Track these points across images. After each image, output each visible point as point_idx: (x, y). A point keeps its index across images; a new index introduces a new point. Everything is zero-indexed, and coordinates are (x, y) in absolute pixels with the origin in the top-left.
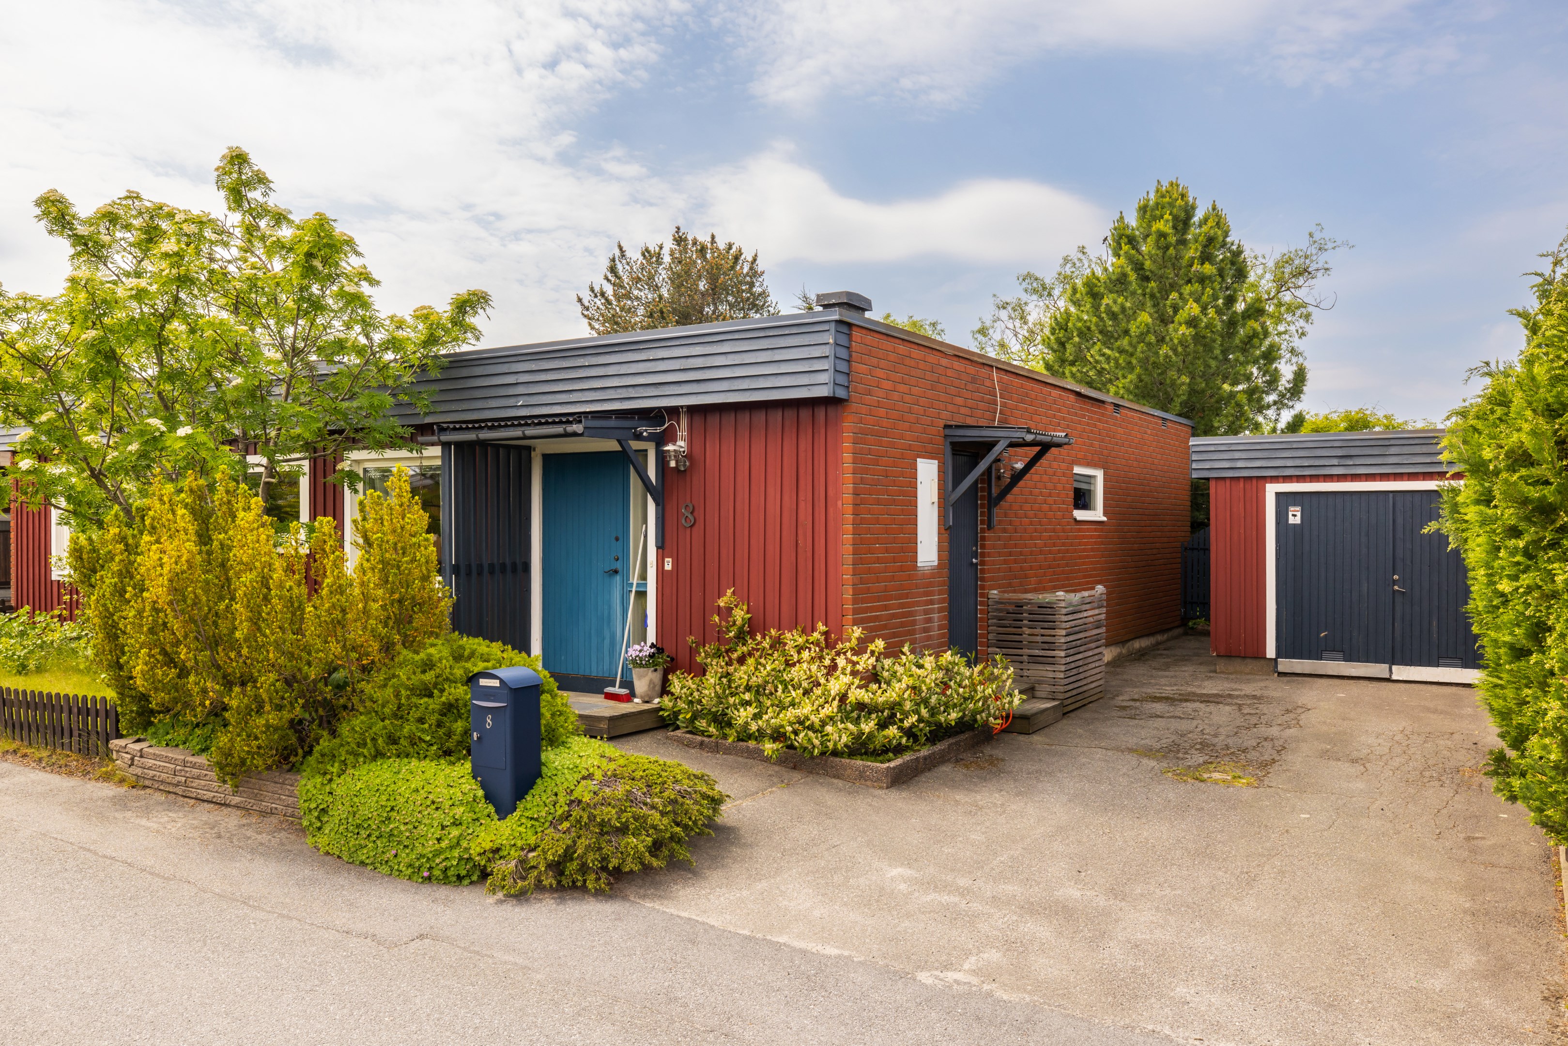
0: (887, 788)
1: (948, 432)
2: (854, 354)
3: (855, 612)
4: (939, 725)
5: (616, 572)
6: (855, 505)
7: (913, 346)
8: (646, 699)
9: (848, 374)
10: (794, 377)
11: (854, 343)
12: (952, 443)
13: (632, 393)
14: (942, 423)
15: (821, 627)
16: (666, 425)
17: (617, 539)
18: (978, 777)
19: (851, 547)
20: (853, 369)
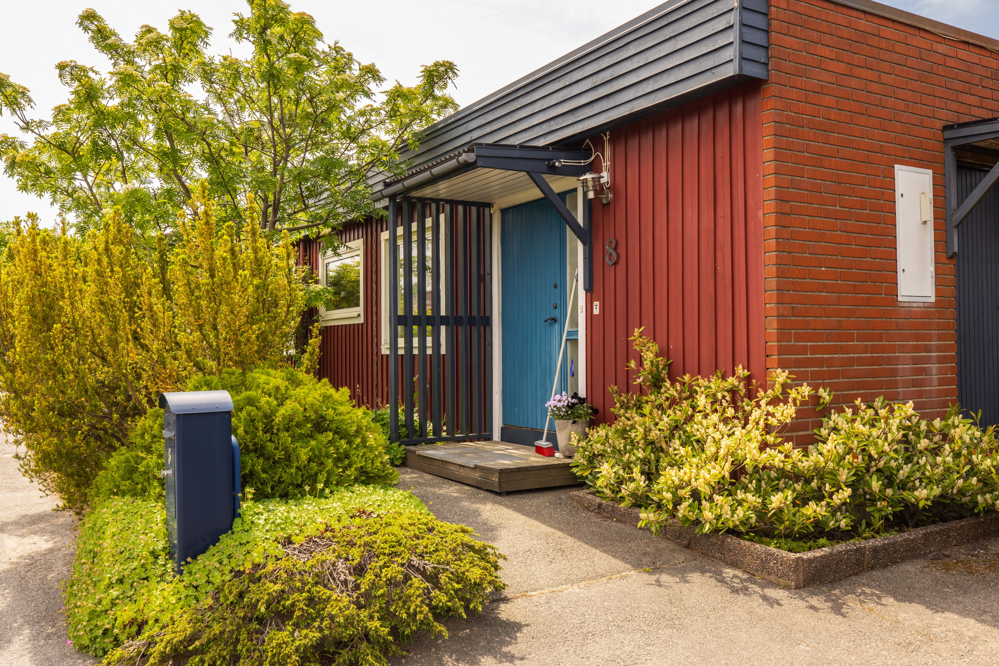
0: (797, 587)
1: (948, 134)
2: (773, 22)
3: (781, 351)
4: (908, 506)
5: (554, 320)
6: (780, 213)
7: (884, 22)
8: (567, 454)
9: (767, 48)
10: (696, 63)
11: (773, 9)
12: (954, 148)
13: (554, 125)
14: (939, 125)
15: (741, 371)
16: (592, 158)
17: (555, 286)
18: (956, 585)
19: (774, 268)
20: (773, 41)
